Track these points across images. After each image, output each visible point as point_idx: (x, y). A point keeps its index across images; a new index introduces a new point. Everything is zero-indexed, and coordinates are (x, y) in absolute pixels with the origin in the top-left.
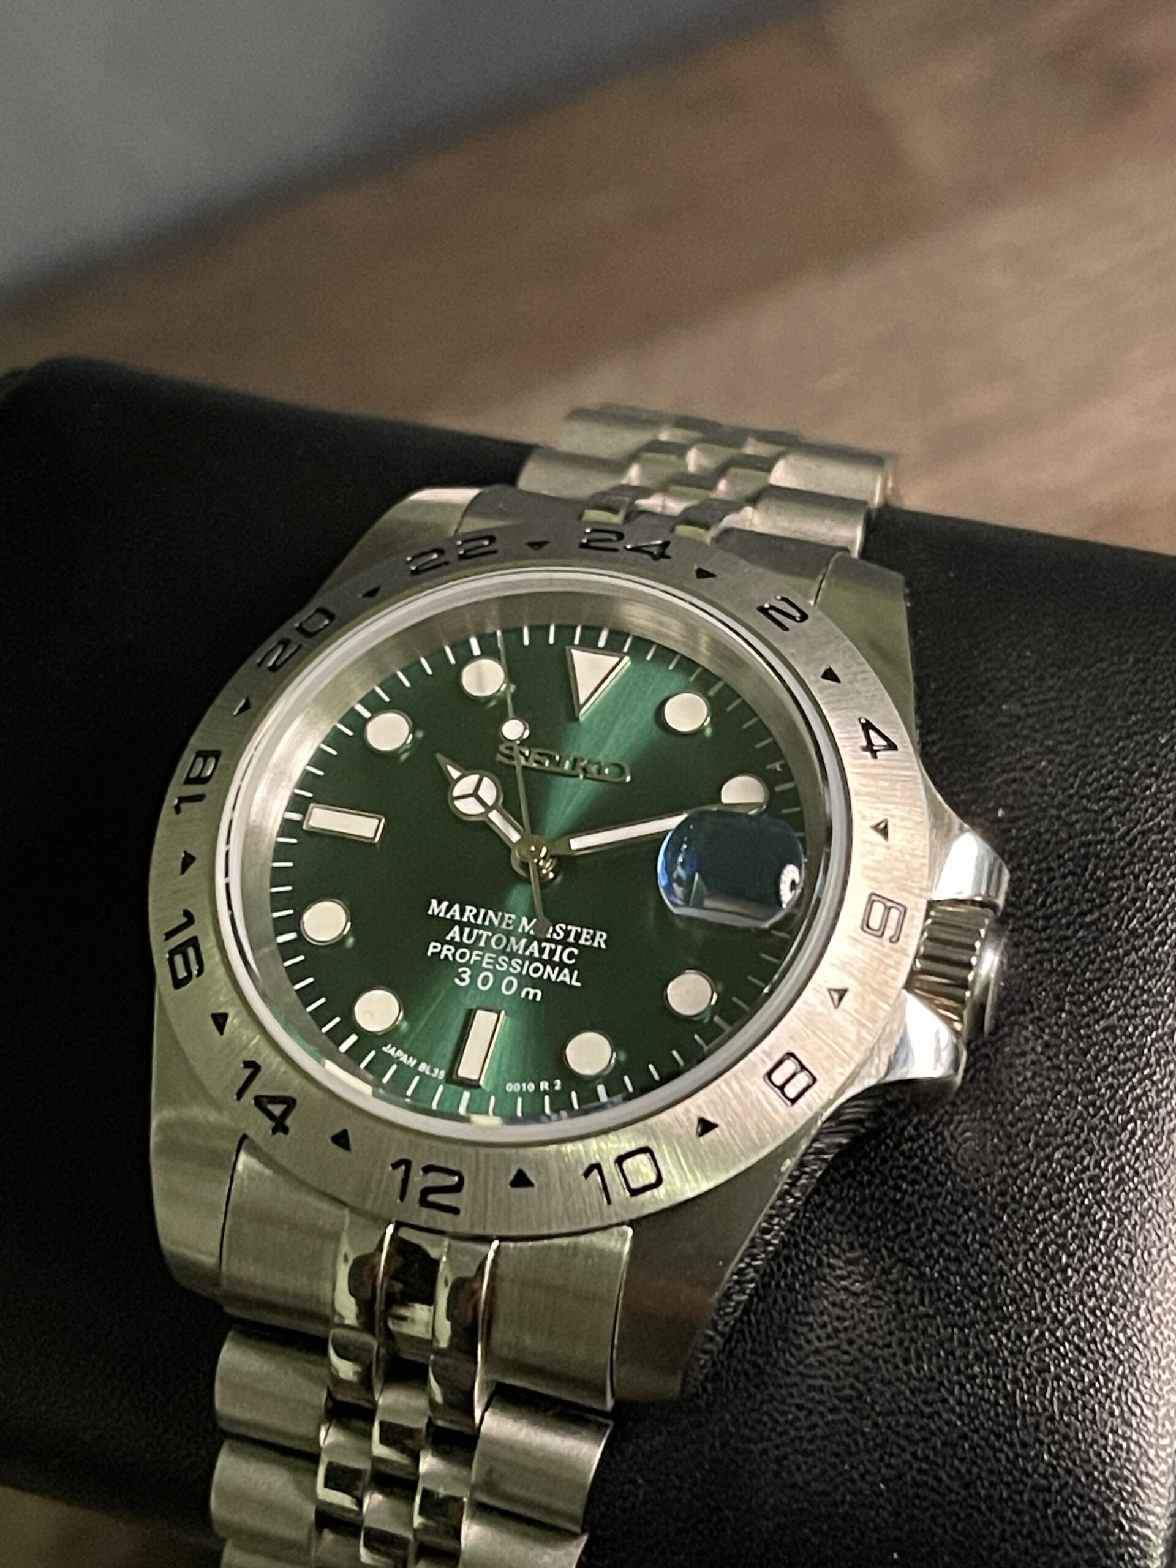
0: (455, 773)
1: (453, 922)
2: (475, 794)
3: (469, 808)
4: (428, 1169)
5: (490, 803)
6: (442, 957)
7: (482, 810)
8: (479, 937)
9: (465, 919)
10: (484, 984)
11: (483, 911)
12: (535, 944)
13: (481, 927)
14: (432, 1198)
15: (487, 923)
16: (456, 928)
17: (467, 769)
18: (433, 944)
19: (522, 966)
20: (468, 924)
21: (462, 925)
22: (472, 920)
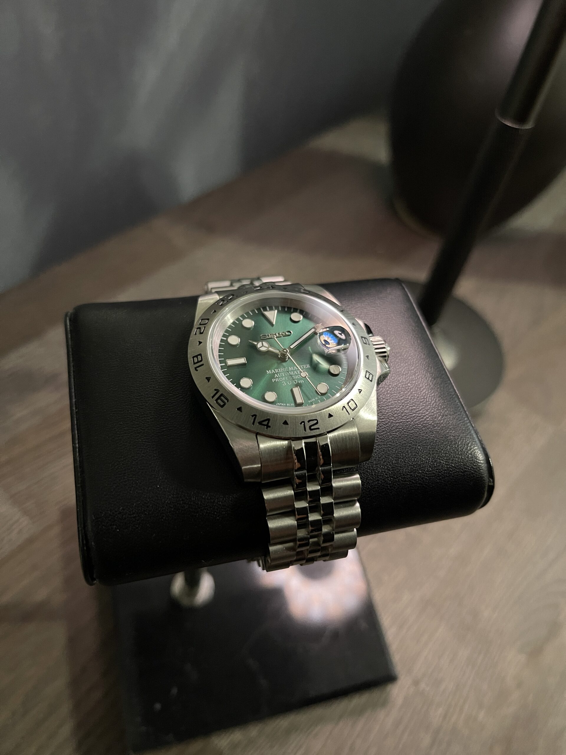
0: (256, 343)
1: (274, 374)
2: (263, 346)
3: (263, 349)
4: (309, 421)
5: (267, 346)
6: (277, 381)
7: (266, 349)
8: (282, 375)
9: (276, 372)
10: (290, 383)
11: (279, 369)
12: (295, 372)
13: (281, 372)
14: (312, 428)
15: (282, 371)
16: (276, 374)
17: (258, 341)
18: (273, 380)
19: (295, 377)
20: (278, 373)
21: (277, 373)
22: (278, 372)
